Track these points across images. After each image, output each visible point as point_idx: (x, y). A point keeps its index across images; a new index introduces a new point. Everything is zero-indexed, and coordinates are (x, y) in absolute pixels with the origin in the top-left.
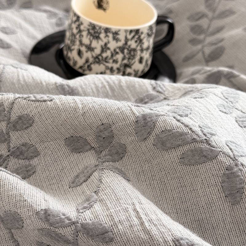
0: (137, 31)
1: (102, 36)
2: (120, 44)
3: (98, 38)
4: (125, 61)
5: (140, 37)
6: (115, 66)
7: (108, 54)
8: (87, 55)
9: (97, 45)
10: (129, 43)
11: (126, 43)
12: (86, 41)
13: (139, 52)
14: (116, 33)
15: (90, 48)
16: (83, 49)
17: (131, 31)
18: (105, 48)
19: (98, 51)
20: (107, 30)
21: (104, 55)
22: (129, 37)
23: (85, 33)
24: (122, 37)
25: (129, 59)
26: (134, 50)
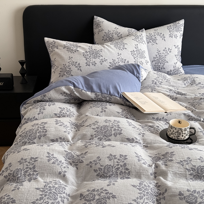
0: (181, 129)
1: (173, 128)
2: (177, 131)
3: (172, 129)
4: (178, 135)
5: (182, 130)
6: (176, 136)
7: (174, 133)
8: (170, 132)
9: (172, 130)
10: (179, 131)
11: (178, 131)
12: (170, 129)
13: (182, 134)
14: (176, 128)
15: (171, 131)
16: (169, 131)
17: (179, 128)
18: (173, 131)
19: (172, 132)
20: (174, 127)
21: (173, 133)
22: (179, 130)
23: (170, 127)
24: (177, 129)
25: (179, 135)
26: (180, 133)
